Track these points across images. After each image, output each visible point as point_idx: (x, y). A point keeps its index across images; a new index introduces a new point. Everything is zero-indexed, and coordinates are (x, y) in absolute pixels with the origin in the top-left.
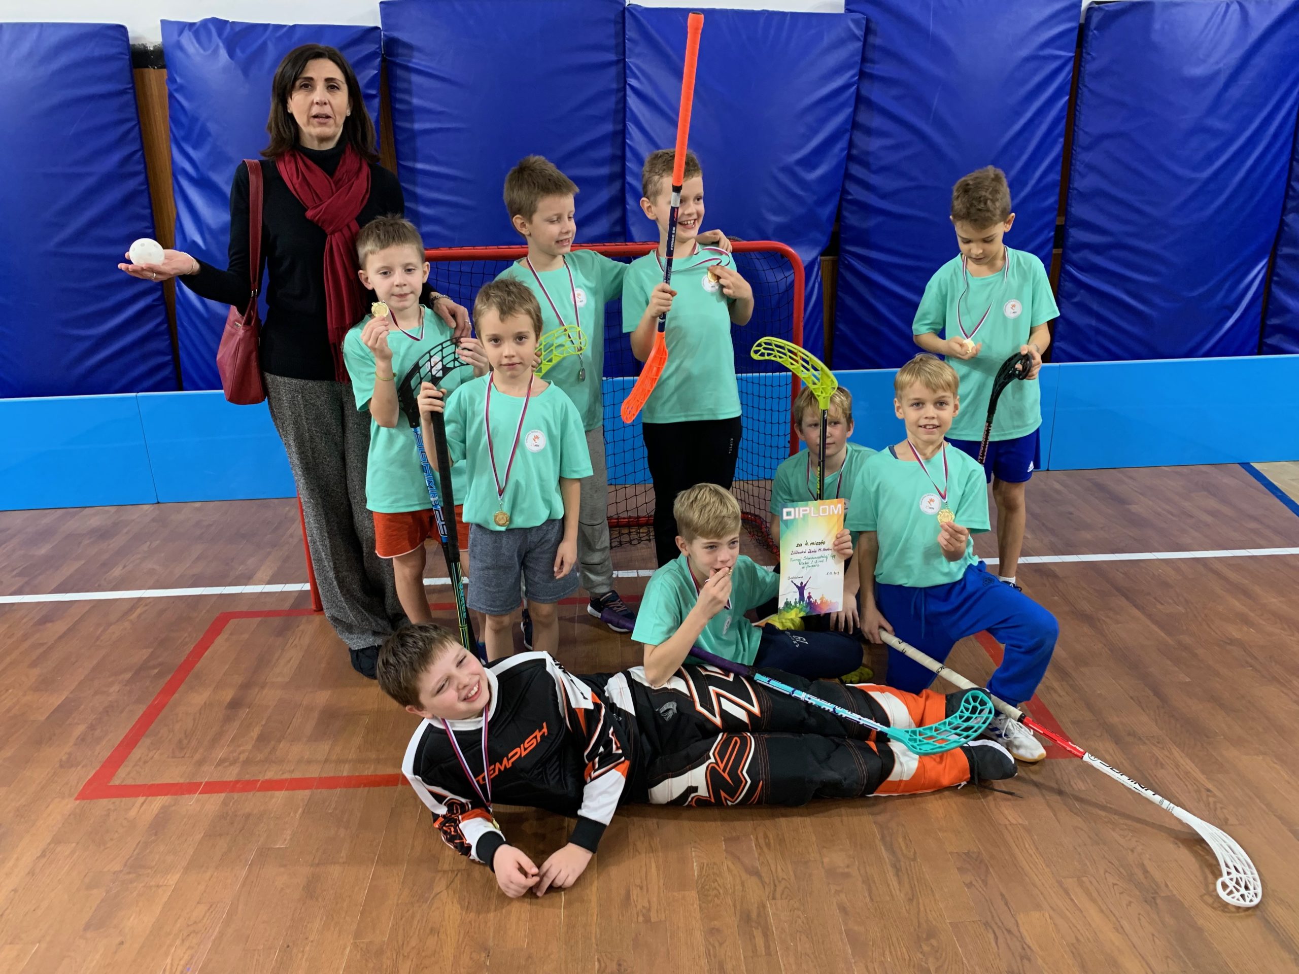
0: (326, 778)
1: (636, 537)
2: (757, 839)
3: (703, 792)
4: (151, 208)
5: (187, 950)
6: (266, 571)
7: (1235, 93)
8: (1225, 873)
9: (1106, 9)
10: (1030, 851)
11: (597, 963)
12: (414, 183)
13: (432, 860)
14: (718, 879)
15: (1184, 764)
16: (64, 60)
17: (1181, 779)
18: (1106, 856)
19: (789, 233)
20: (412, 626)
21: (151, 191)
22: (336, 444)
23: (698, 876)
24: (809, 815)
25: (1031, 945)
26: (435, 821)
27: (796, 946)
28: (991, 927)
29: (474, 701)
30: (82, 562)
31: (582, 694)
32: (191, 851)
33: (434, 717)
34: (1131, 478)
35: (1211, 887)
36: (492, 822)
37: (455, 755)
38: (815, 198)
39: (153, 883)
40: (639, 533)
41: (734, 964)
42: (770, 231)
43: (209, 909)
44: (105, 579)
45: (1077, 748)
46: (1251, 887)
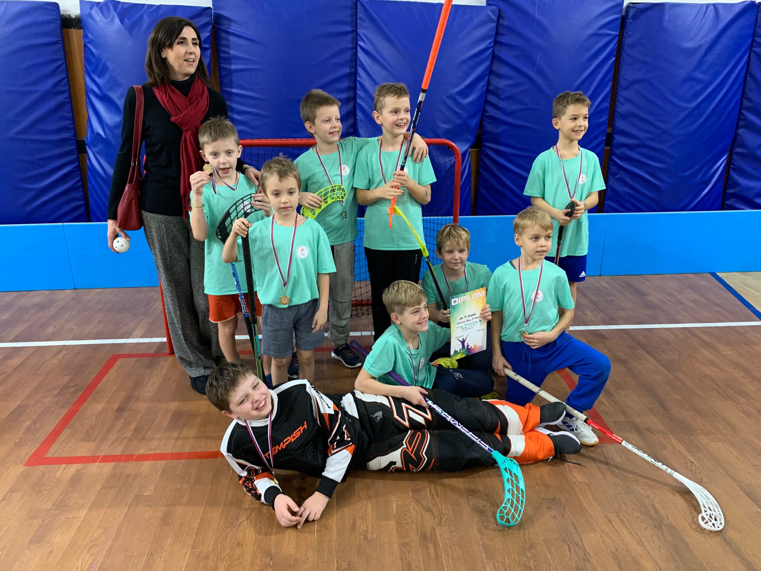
0: (176, 453)
1: (360, 312)
2: (430, 490)
3: (399, 464)
4: (72, 112)
5: (91, 556)
6: (139, 331)
7: (710, 58)
8: (703, 511)
9: (638, 7)
10: (589, 498)
11: (336, 564)
12: (231, 101)
13: (238, 503)
14: (407, 514)
15: (678, 447)
16: (19, 23)
17: (676, 456)
18: (633, 500)
19: (453, 134)
20: (228, 364)
21: (73, 102)
22: (184, 254)
23: (396, 512)
24: (461, 477)
25: (589, 552)
26: (240, 479)
27: (453, 553)
28: (566, 542)
29: (261, 410)
30: (29, 323)
31: (327, 405)
32: (93, 497)
33: (239, 418)
34: (648, 281)
35: (695, 519)
36: (273, 480)
37: (252, 441)
38: (467, 114)
39: (71, 516)
40: (363, 310)
41: (417, 564)
42: (441, 133)
43: (104, 532)
44: (43, 334)
45: (619, 438)
46: (718, 519)
